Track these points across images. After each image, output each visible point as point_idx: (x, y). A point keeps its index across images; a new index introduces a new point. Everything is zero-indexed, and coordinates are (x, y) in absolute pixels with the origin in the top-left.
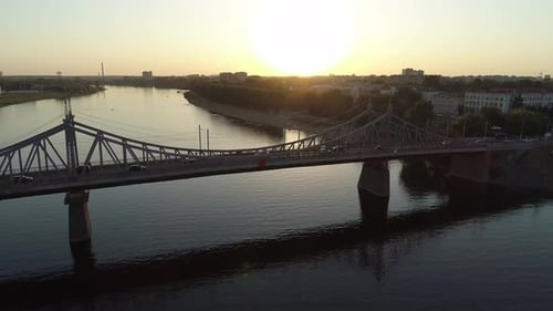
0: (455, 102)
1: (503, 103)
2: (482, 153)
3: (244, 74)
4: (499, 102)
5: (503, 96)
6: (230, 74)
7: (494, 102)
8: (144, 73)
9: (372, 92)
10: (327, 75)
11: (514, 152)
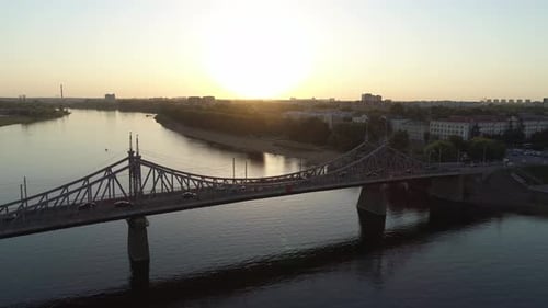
0: (422, 130)
1: (463, 130)
2: (457, 176)
3: (212, 98)
4: (460, 130)
5: (463, 124)
6: (198, 98)
7: (455, 130)
8: (107, 96)
9: (345, 119)
10: (288, 99)
11: (481, 175)
